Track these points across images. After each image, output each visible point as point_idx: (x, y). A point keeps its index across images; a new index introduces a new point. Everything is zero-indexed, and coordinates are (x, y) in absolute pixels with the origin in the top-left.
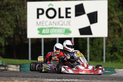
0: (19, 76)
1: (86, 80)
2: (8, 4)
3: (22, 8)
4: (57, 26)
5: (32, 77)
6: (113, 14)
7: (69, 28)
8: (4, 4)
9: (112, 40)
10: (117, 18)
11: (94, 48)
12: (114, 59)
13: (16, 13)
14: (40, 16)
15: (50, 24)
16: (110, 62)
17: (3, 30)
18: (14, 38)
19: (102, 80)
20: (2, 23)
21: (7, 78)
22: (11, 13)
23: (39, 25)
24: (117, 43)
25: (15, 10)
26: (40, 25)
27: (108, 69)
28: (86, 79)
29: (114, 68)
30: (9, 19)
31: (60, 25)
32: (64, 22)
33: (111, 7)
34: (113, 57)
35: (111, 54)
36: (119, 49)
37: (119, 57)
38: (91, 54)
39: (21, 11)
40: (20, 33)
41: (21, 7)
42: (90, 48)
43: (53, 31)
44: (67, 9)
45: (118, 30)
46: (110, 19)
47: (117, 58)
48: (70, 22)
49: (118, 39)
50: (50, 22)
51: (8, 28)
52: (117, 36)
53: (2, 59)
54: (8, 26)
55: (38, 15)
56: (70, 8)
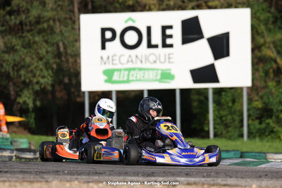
0: (63, 172)
1: (203, 179)
2: (38, 21)
3: (70, 27)
4: (144, 66)
5: (88, 174)
6: (263, 37)
7: (169, 70)
8: (30, 19)
9: (260, 94)
10: (272, 46)
11: (224, 110)
12: (267, 133)
13: (57, 38)
14: (108, 44)
15: (128, 61)
16: (257, 139)
17: (30, 75)
18: (53, 92)
19: (237, 177)
20: (28, 60)
21: (37, 177)
22: (46, 38)
23: (105, 63)
24: (271, 100)
25: (55, 33)
26: (109, 63)
27: (253, 154)
28: (204, 177)
29: (264, 153)
30: (43, 52)
31: (150, 63)
32: (160, 55)
33: (258, 22)
34: (264, 129)
35: (260, 123)
36: (278, 111)
37: (277, 128)
38: (218, 124)
39: (66, 34)
40: (66, 80)
41: (66, 26)
42: (214, 111)
43: (135, 75)
44: (164, 28)
45: (274, 71)
46: (256, 48)
47: (272, 132)
48: (171, 56)
49: (273, 90)
50: (130, 56)
51: (41, 70)
52: (271, 84)
53: (29, 136)
54: (41, 67)
55: (104, 41)
56: (171, 27)
